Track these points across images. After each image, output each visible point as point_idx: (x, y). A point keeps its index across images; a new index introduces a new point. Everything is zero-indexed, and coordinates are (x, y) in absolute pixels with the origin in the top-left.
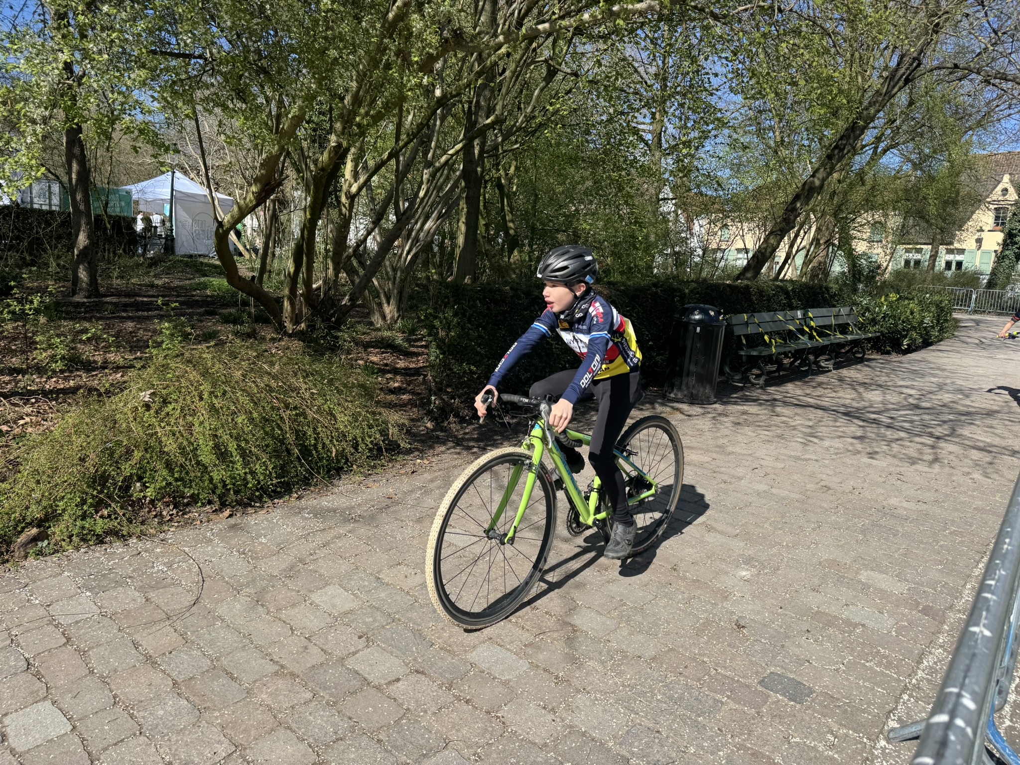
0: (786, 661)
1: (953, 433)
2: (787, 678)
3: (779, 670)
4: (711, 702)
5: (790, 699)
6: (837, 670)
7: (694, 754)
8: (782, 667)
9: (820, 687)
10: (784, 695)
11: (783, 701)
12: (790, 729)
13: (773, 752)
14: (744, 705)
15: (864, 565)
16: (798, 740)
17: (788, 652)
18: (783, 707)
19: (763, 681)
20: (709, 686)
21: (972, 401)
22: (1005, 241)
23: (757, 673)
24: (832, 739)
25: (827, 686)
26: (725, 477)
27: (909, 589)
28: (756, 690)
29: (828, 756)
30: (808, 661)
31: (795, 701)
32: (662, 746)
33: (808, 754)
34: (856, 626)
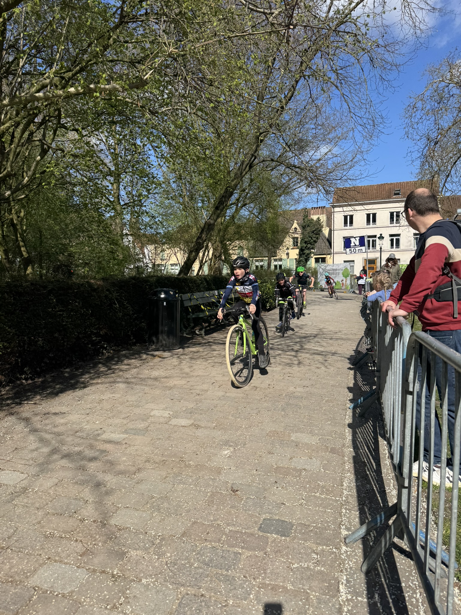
0: (270, 507)
1: (302, 348)
2: (274, 520)
3: (268, 516)
4: (232, 556)
5: (282, 536)
6: (301, 505)
7: (233, 606)
8: (269, 513)
9: (295, 520)
10: (277, 533)
11: (278, 539)
12: (289, 558)
13: (284, 582)
14: (255, 550)
15: (291, 430)
16: (296, 565)
17: (269, 501)
18: (280, 542)
19: (261, 527)
20: (228, 544)
21: (306, 331)
22: (299, 253)
23: (256, 523)
24: (316, 556)
25: (299, 518)
26: (198, 392)
27: (319, 440)
28: (259, 536)
29: (318, 571)
30: (283, 504)
31: (285, 536)
32: (209, 607)
33: (306, 574)
34: (300, 471)
